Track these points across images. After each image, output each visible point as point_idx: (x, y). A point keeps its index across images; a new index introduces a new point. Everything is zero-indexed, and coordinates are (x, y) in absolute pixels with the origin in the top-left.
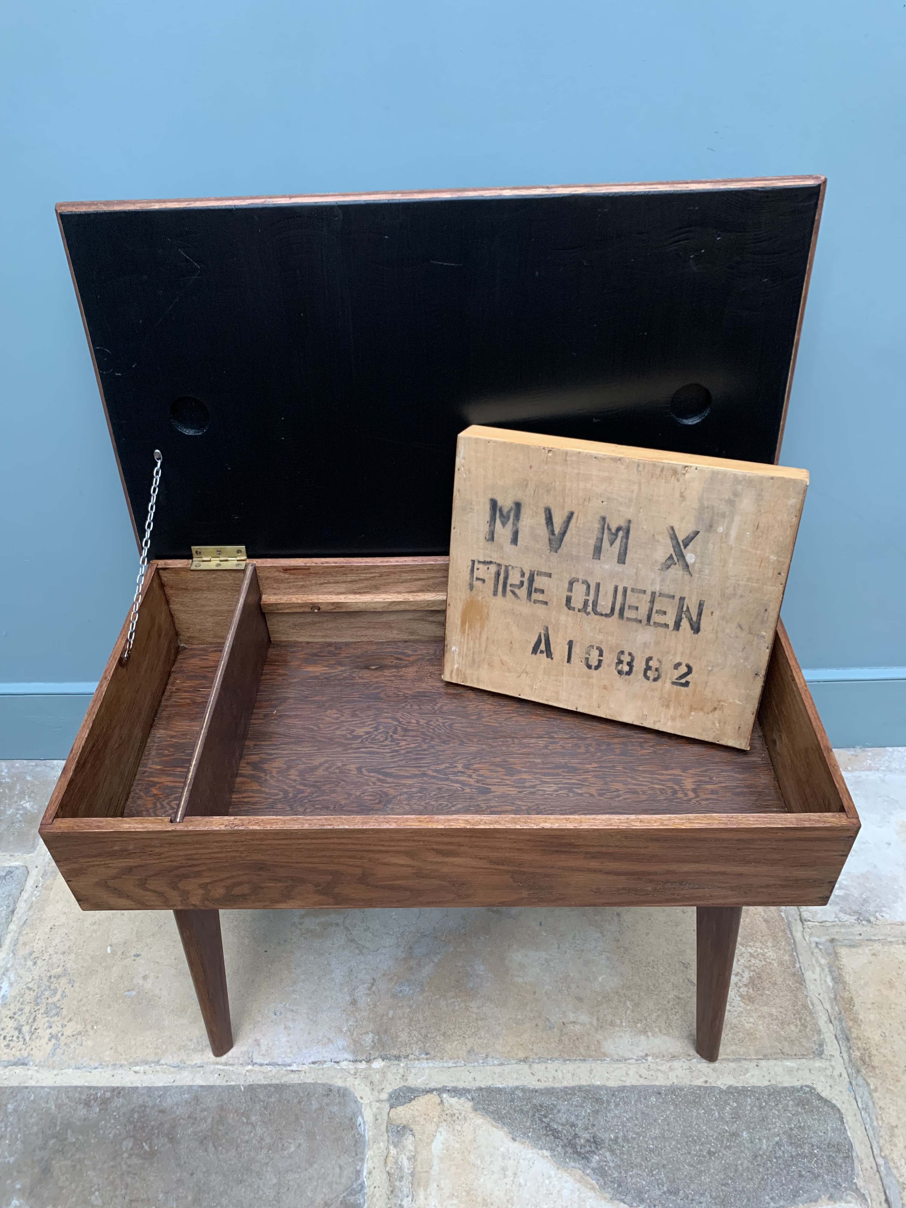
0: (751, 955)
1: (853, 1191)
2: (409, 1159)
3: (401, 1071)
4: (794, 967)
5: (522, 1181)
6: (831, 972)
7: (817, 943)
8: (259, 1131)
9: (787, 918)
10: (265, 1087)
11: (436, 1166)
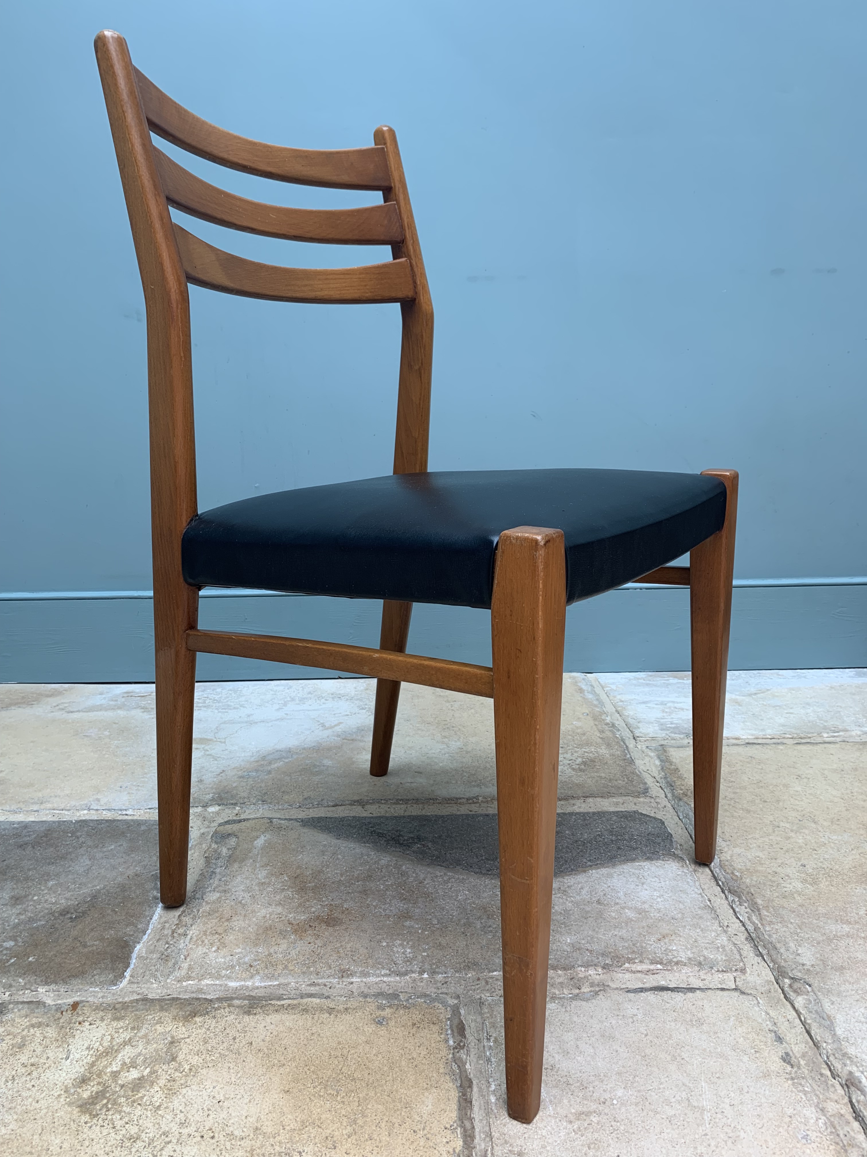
0: (585, 752)
1: (670, 855)
2: (228, 849)
3: (236, 812)
4: (625, 756)
5: (339, 856)
6: (659, 758)
7: (647, 747)
8: (81, 840)
9: (622, 737)
10: (97, 820)
11: (255, 852)
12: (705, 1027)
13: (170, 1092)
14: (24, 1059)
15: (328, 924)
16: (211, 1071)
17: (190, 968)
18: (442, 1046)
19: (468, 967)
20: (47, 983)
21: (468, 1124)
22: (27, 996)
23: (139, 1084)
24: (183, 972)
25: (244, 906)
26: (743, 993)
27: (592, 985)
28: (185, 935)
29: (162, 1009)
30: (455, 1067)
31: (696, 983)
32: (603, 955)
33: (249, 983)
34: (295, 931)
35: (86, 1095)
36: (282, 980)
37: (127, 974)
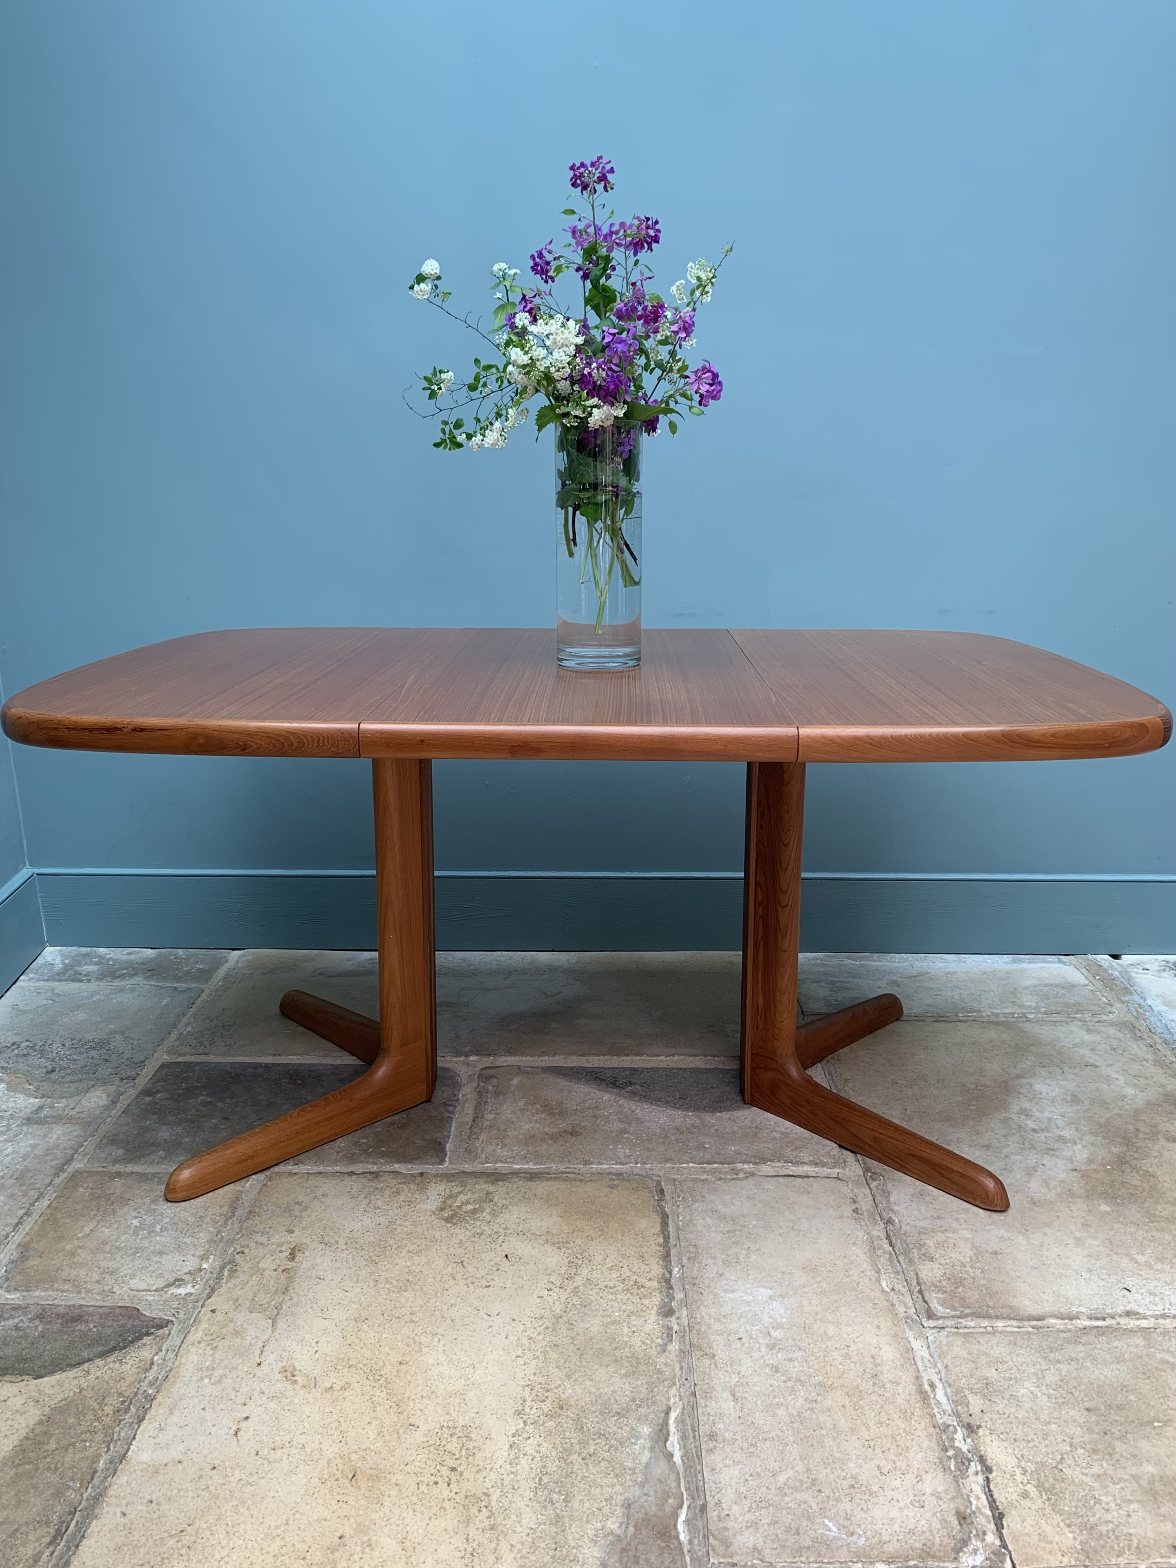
2: (493, 1086)
3: (490, 1060)
11: (513, 1089)
12: (811, 1195)
13: (494, 1214)
14: (402, 1198)
15: (572, 1134)
16: (515, 1207)
17: (486, 1157)
18: (651, 1199)
19: (666, 1161)
20: (398, 1162)
21: (666, 1233)
22: (388, 1168)
23: (474, 1212)
24: (483, 1160)
25: (513, 1122)
26: (840, 1179)
27: (746, 1173)
28: (478, 1139)
29: (476, 1177)
30: (658, 1209)
31: (810, 1174)
32: (754, 1157)
33: (527, 1167)
34: (551, 1138)
35: (446, 1215)
36: (547, 1165)
37: (447, 1159)
